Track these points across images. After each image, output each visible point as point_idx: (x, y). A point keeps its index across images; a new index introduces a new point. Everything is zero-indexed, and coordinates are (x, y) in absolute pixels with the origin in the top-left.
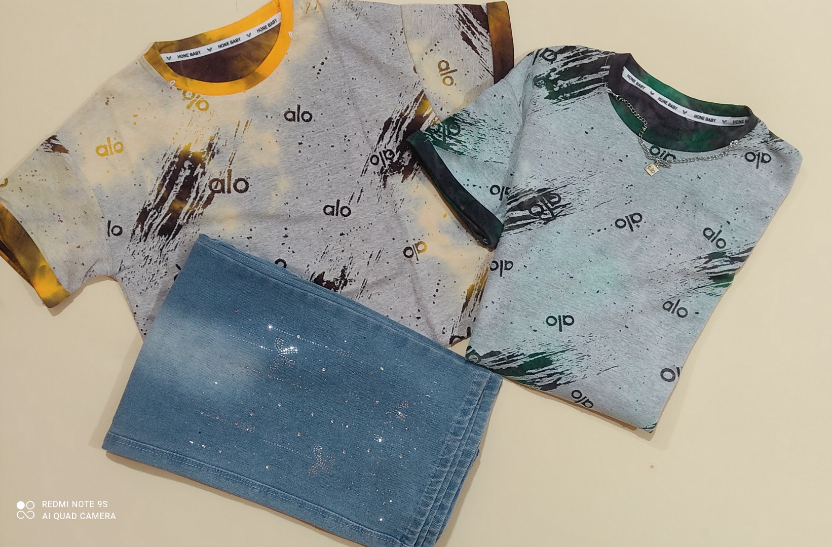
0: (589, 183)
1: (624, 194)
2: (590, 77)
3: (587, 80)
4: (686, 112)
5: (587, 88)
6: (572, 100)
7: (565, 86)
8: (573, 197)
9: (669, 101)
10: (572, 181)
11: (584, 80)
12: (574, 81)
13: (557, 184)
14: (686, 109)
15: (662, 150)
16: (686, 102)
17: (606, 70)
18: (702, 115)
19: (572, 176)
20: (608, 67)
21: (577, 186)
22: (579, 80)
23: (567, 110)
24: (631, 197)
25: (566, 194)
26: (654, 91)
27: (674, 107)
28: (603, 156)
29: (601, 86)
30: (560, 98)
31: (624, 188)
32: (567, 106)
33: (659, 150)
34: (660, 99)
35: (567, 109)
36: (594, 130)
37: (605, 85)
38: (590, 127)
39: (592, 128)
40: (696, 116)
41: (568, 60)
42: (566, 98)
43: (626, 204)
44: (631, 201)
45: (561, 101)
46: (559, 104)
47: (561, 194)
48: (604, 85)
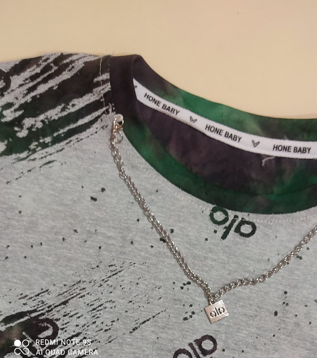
0: (111, 289)
1: (180, 300)
2: (80, 103)
3: (77, 108)
4: (259, 143)
5: (81, 122)
6: (58, 146)
7: (39, 125)
8: (82, 321)
9: (226, 129)
10: (78, 291)
11: (72, 110)
12: (54, 114)
13: (50, 299)
14: (257, 138)
15: (231, 214)
16: (254, 126)
17: (104, 82)
18: (286, 143)
19: (78, 279)
20: (106, 76)
21: (89, 299)
22: (63, 110)
23: (50, 165)
24: (191, 306)
25: (67, 319)
26: (195, 116)
27: (234, 138)
28: (131, 235)
29: (104, 113)
30: (32, 147)
31: (178, 289)
32: (49, 158)
33: (226, 214)
34: (209, 128)
35: (50, 162)
36: (107, 192)
37: (110, 110)
38: (99, 189)
39: (103, 190)
40: (276, 148)
41: (35, 82)
42: (45, 146)
43: (186, 319)
44: (193, 313)
45: (34, 151)
46: (32, 157)
47: (57, 320)
48: (107, 112)
